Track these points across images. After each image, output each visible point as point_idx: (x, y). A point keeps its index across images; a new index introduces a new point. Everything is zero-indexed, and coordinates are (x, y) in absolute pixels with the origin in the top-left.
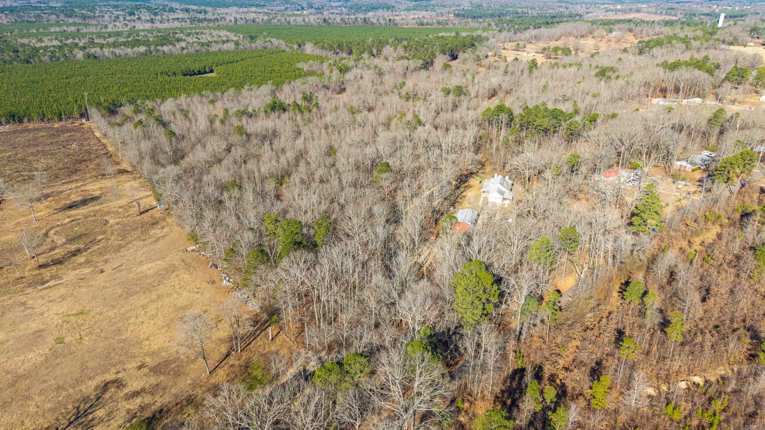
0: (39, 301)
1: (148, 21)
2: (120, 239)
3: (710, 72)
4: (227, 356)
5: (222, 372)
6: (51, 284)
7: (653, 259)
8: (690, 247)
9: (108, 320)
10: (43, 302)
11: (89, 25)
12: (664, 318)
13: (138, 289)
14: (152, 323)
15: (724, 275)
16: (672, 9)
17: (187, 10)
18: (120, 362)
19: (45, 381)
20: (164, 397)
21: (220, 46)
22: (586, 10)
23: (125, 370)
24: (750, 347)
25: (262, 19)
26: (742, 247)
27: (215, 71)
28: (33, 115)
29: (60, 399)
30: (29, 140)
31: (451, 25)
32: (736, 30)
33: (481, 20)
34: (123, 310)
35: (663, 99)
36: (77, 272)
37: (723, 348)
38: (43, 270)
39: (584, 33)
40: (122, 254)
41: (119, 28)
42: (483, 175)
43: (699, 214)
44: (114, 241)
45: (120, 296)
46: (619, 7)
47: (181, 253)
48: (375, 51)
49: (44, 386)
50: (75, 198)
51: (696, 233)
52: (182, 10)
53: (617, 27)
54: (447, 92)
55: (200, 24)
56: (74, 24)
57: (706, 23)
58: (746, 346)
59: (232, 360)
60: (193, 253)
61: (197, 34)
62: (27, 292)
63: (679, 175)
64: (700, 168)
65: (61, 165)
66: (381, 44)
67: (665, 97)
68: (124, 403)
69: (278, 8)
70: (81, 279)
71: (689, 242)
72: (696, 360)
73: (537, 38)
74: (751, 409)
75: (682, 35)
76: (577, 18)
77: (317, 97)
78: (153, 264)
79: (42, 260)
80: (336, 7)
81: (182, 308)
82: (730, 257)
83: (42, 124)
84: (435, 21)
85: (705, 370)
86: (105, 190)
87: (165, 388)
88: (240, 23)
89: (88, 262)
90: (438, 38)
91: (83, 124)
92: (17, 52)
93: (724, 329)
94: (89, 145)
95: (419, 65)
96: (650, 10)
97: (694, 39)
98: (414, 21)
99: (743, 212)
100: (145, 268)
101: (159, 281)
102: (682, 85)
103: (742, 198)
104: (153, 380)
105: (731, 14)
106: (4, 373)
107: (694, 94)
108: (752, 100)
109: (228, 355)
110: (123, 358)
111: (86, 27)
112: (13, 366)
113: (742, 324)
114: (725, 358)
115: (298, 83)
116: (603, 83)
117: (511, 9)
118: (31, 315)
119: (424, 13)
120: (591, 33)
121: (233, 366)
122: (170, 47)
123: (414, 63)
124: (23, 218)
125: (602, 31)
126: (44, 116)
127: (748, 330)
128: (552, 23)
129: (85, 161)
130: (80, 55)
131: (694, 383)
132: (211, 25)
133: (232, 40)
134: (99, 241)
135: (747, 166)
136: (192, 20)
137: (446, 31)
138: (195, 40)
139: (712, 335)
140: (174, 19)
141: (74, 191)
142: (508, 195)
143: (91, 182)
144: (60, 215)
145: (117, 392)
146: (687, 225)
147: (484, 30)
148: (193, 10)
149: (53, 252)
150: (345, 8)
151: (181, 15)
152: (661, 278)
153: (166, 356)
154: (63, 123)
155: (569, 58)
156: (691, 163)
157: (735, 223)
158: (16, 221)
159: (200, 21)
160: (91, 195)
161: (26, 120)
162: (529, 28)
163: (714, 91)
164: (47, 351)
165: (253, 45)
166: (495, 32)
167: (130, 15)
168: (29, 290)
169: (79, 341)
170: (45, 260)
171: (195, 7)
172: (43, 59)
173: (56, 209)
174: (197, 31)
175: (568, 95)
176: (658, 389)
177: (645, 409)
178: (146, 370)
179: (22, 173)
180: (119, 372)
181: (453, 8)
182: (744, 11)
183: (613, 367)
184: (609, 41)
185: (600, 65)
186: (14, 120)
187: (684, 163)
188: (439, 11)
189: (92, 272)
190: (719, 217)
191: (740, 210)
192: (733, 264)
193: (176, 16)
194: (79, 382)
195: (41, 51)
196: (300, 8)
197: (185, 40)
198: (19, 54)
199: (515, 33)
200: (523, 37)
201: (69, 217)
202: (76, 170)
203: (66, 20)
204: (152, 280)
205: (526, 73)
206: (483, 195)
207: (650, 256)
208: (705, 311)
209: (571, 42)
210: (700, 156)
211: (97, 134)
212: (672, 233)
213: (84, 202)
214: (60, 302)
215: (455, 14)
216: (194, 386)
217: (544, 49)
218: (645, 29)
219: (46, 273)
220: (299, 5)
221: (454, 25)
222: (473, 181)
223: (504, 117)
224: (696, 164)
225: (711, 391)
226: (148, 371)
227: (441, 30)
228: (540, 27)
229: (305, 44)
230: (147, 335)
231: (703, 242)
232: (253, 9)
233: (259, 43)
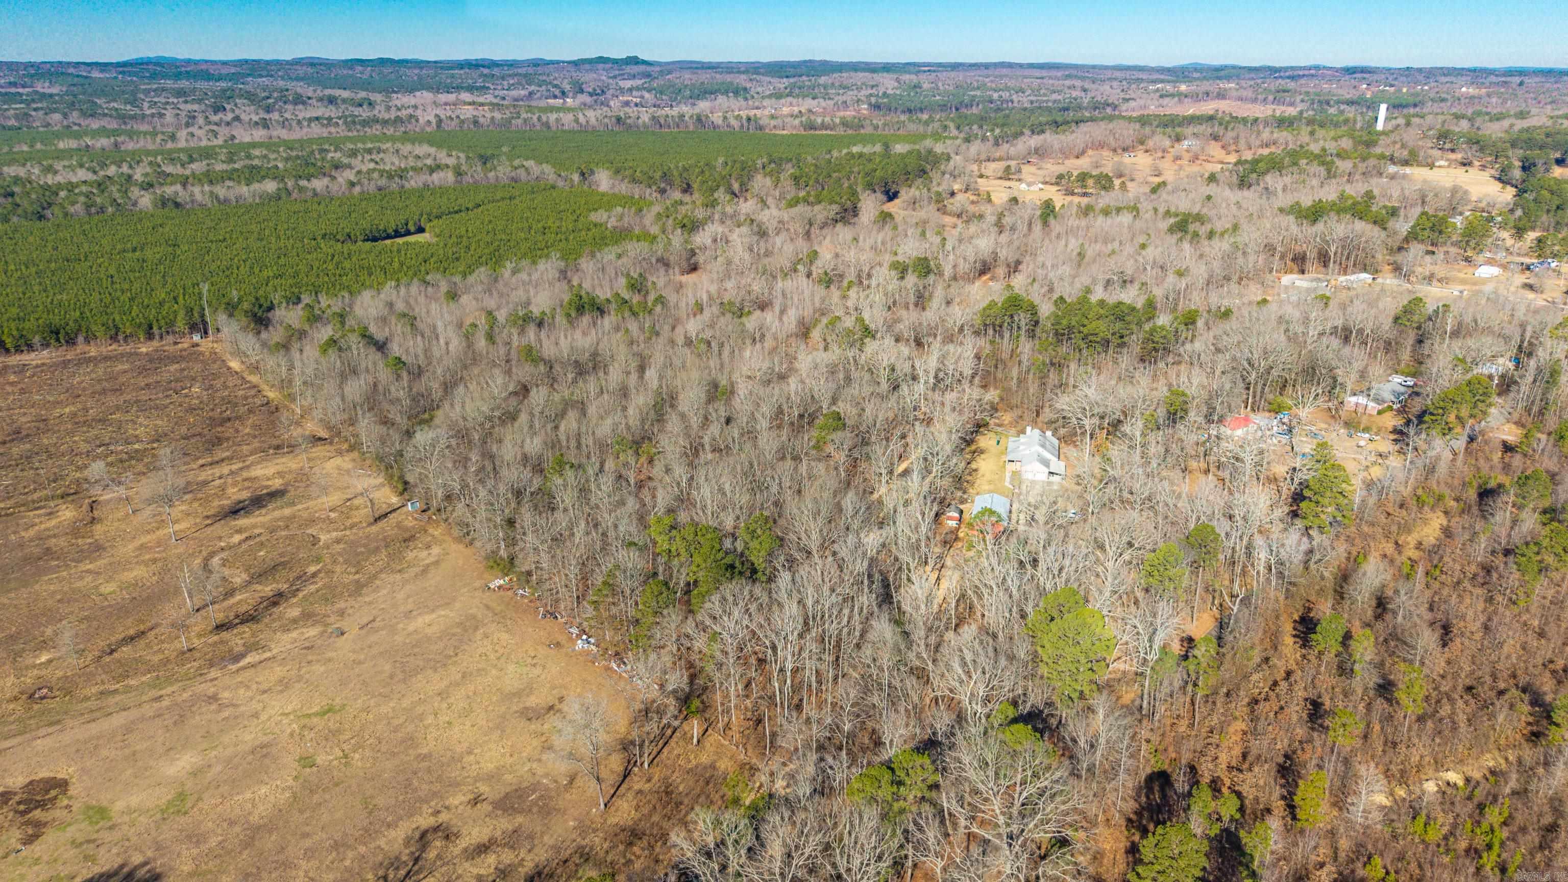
0: (242, 691)
1: (256, 123)
2: (353, 570)
3: (1379, 222)
4: (625, 777)
5: (625, 805)
6: (248, 659)
7: (1344, 577)
8: (1400, 553)
9: (384, 722)
10: (250, 694)
11: (139, 133)
12: (1384, 677)
13: (421, 663)
14: (468, 723)
15: (1468, 601)
16: (1284, 91)
17: (332, 100)
18: (435, 794)
19: (306, 835)
20: (536, 850)
21: (424, 178)
22: (1122, 95)
23: (447, 808)
24: (1531, 719)
25: (493, 118)
26: (1489, 549)
27: (427, 229)
28: (94, 328)
29: (347, 863)
30: (99, 381)
31: (868, 130)
32: (1411, 136)
33: (925, 117)
34: (406, 703)
35: (1301, 276)
36: (294, 634)
37: (1487, 723)
38: (225, 635)
39: (1128, 142)
40: (367, 599)
41: (200, 139)
42: (999, 429)
43: (1407, 492)
44: (344, 575)
45: (391, 677)
46: (1183, 87)
47: (478, 594)
48: (736, 186)
49: (308, 843)
50: (236, 494)
51: (1406, 528)
52: (321, 100)
53: (1189, 130)
54: (902, 270)
55: (367, 129)
56: (103, 132)
57: (1355, 122)
58: (1523, 718)
59: (637, 782)
60: (502, 593)
61: (369, 151)
62: (209, 677)
63: (1359, 423)
64: (1390, 408)
65: (184, 430)
66: (746, 173)
67: (1303, 272)
68: (467, 865)
69: (514, 93)
70: (308, 648)
71: (1396, 543)
72: (1446, 744)
73: (1040, 152)
74: (1547, 820)
75: (1315, 148)
76: (1109, 110)
77: (654, 283)
78: (434, 616)
79: (217, 614)
80: (630, 90)
81: (514, 694)
82: (1473, 568)
83: (114, 347)
84: (837, 121)
85: (1461, 761)
86: (288, 477)
87: (531, 837)
88: (449, 126)
89: (307, 617)
90: (853, 156)
91: (197, 345)
92: (12, 195)
93: (1485, 692)
94: (226, 387)
95: (832, 214)
96: (1244, 94)
97: (1338, 155)
98: (797, 122)
99: (1480, 486)
100: (419, 622)
101: (455, 647)
102: (1333, 249)
103: (1473, 462)
104: (504, 824)
105: (1397, 102)
106: (225, 825)
107: (1355, 265)
108: (1461, 275)
109: (626, 775)
110: (437, 787)
111: (131, 138)
112: (238, 811)
113: (1512, 681)
114: (1493, 739)
115: (608, 255)
116: (1186, 246)
117: (978, 93)
118: (236, 717)
119: (809, 103)
120: (1142, 143)
121: (640, 792)
122: (326, 180)
123: (821, 212)
124: (149, 537)
125: (1160, 140)
126: (117, 329)
127: (1524, 690)
128: (1066, 123)
129: (229, 419)
130: (146, 201)
131: (1448, 784)
132: (390, 131)
133: (447, 166)
134: (314, 575)
135: (1480, 404)
136: (351, 122)
137: (864, 140)
138: (372, 165)
139: (1466, 703)
140: (310, 120)
141: (230, 481)
142: (1058, 466)
143: (258, 463)
144: (219, 529)
145: (447, 847)
146: (1389, 514)
147: (937, 137)
148: (344, 101)
149: (232, 601)
150: (649, 91)
151: (321, 111)
152: (1363, 609)
153: (514, 780)
154: (155, 343)
155: (1112, 194)
156: (1377, 400)
157: (1470, 507)
158: (137, 543)
159: (366, 123)
160: (267, 487)
161: (80, 339)
162: (1022, 133)
163: (1391, 259)
164: (290, 782)
165: (491, 175)
166: (958, 141)
167: (215, 113)
168: (214, 673)
169: (344, 761)
170: (222, 615)
171: (345, 94)
172: (72, 210)
173: (208, 517)
174: (369, 145)
175: (1129, 272)
176: (1392, 794)
177: (1379, 827)
178: (486, 807)
179: (112, 448)
180: (439, 812)
181: (865, 92)
182: (1417, 95)
183: (1314, 762)
184: (1178, 158)
185: (1173, 210)
186: (58, 340)
187: (1362, 400)
188: (841, 99)
189: (322, 633)
190: (1440, 498)
191: (1475, 484)
192: (1481, 580)
193: (311, 113)
194: (368, 834)
195: (63, 194)
196: (557, 92)
197: (350, 167)
198: (18, 200)
199: (997, 144)
200: (1012, 151)
201: (239, 531)
202: (219, 439)
203: (84, 123)
204: (441, 645)
205: (1038, 228)
206: (1011, 467)
207: (1335, 571)
208: (1449, 662)
209: (1108, 163)
210: (1389, 387)
211: (235, 365)
212: (1365, 529)
213: (258, 502)
214: (282, 692)
215: (870, 104)
216: (583, 829)
217: (1060, 177)
218: (1242, 135)
219: (236, 639)
220: (556, 86)
221: (876, 128)
222: (985, 441)
223: (1023, 319)
224: (1384, 402)
225: (1479, 794)
226: (490, 808)
227: (853, 141)
228: (1043, 132)
229: (592, 172)
230: (467, 744)
231: (1420, 543)
232: (466, 96)
233: (503, 171)
